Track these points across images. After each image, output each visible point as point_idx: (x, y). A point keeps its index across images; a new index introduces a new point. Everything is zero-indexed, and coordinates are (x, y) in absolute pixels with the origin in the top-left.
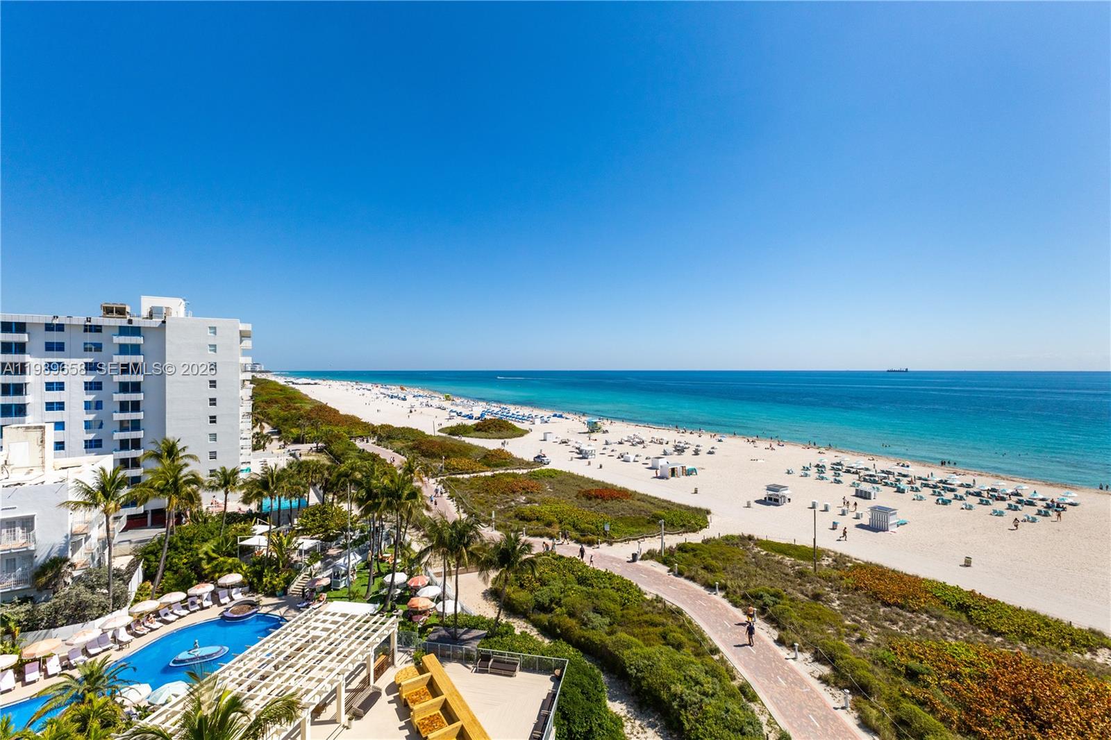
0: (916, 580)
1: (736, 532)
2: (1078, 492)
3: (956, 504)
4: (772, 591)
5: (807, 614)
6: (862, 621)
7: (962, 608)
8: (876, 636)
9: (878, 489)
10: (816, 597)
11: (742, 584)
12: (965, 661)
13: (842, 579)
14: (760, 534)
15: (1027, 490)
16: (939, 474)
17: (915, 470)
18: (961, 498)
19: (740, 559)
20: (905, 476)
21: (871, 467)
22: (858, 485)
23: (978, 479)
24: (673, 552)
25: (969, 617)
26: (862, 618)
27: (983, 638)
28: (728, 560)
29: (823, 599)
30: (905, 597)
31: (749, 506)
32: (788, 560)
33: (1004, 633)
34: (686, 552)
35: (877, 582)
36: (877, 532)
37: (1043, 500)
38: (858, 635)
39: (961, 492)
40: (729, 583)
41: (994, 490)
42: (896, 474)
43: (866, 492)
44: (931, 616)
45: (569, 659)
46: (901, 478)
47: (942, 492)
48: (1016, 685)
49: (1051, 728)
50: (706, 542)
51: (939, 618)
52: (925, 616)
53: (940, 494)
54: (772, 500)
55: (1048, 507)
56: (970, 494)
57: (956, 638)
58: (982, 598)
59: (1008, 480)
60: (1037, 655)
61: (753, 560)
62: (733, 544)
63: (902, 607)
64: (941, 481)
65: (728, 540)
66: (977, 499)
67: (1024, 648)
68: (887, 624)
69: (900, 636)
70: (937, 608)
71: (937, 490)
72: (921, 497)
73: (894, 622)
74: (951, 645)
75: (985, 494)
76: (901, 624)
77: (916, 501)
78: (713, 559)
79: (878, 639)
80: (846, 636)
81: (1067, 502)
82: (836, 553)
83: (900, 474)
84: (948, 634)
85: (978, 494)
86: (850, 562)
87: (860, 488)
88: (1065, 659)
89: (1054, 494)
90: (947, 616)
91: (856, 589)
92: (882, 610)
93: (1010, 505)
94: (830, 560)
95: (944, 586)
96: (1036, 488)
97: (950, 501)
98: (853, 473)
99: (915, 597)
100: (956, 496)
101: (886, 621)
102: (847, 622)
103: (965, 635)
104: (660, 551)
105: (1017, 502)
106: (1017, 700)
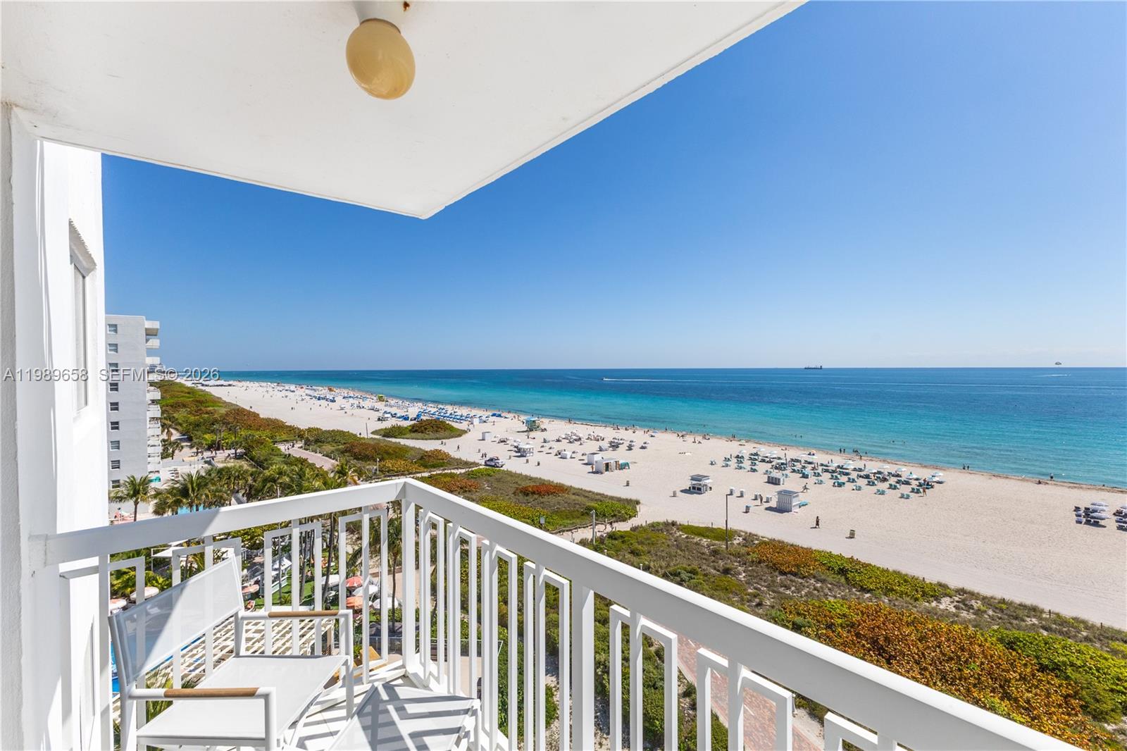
0: (809, 551)
1: (661, 519)
2: (945, 472)
3: (849, 486)
4: (689, 568)
5: (717, 586)
6: (762, 589)
7: (843, 571)
8: (772, 600)
9: (787, 475)
10: (726, 571)
11: (664, 564)
12: (839, 614)
13: (748, 554)
14: (682, 520)
15: (905, 471)
16: (837, 460)
17: (820, 458)
18: (854, 481)
19: (663, 543)
20: (810, 463)
21: (782, 457)
22: (771, 472)
23: (868, 464)
24: (604, 540)
25: (847, 579)
26: (762, 586)
27: (856, 594)
28: (653, 544)
29: (732, 572)
30: (798, 566)
31: (674, 495)
32: (705, 541)
33: (872, 590)
34: (615, 539)
35: (776, 554)
36: (782, 513)
37: (917, 479)
38: (757, 600)
39: (854, 475)
40: (652, 564)
41: (879, 473)
42: (803, 461)
43: (776, 478)
44: (818, 581)
45: (504, 640)
46: (806, 465)
47: (839, 476)
48: (873, 629)
49: (896, 660)
50: (634, 529)
51: (823, 581)
52: (812, 581)
53: (837, 478)
54: (696, 488)
55: (920, 485)
56: (860, 477)
57: (835, 597)
58: (858, 562)
59: (892, 463)
60: (895, 605)
61: (675, 543)
62: (658, 530)
63: (795, 575)
64: (839, 467)
65: (654, 527)
66: (866, 481)
67: (886, 601)
68: (782, 590)
69: (791, 598)
70: (823, 573)
71: (834, 474)
72: (821, 481)
73: (788, 588)
74: (830, 602)
75: (872, 476)
76: (793, 588)
77: (817, 485)
78: (639, 544)
79: (773, 602)
80: (748, 602)
81: (934, 480)
82: (746, 533)
83: (806, 462)
84: (829, 594)
85: (867, 477)
86: (757, 539)
87: (772, 475)
88: (916, 607)
89: (925, 474)
90: (830, 579)
91: (760, 562)
92: (779, 578)
93: (891, 485)
94: (741, 539)
95: (830, 555)
96: (912, 469)
97: (844, 483)
98: (768, 462)
99: (806, 565)
100: (849, 479)
101: (781, 587)
102: (750, 591)
103: (842, 593)
104: (592, 540)
105: (897, 483)
106: (874, 642)
